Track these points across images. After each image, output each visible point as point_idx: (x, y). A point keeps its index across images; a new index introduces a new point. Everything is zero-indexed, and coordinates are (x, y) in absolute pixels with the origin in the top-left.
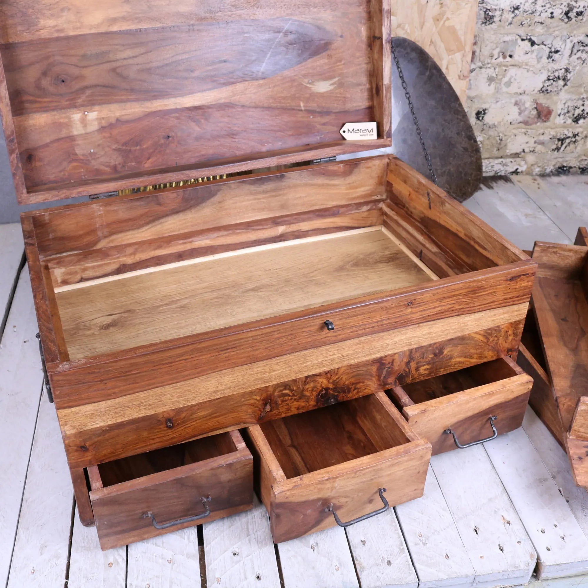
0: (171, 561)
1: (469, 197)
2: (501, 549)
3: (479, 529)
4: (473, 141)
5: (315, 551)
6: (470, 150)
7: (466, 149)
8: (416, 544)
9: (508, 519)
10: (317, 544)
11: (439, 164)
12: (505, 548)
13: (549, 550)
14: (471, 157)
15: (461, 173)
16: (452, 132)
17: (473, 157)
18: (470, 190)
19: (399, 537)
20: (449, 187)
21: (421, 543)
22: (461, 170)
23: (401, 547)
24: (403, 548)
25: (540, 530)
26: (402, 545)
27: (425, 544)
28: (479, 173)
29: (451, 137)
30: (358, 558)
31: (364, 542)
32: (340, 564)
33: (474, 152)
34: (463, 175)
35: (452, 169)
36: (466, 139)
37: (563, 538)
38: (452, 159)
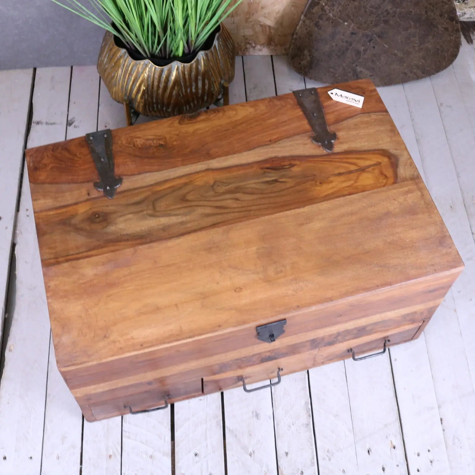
0: (151, 457)
1: (443, 70)
2: (383, 469)
3: (371, 451)
4: (454, 22)
5: (252, 457)
6: (450, 30)
7: (446, 29)
8: (324, 459)
9: (394, 444)
10: (254, 452)
11: (418, 42)
12: (386, 469)
13: (418, 471)
14: (450, 35)
15: (438, 49)
16: (435, 14)
17: (452, 36)
18: (444, 64)
19: (313, 452)
20: (424, 62)
21: (327, 458)
22: (438, 47)
23: (313, 461)
24: (314, 462)
25: (416, 454)
26: (313, 459)
27: (330, 460)
28: (456, 50)
29: (434, 19)
30: (281, 467)
31: (287, 454)
32: (268, 470)
33: (455, 32)
34: (440, 52)
35: (430, 47)
36: (448, 21)
37: (431, 462)
38: (431, 37)
